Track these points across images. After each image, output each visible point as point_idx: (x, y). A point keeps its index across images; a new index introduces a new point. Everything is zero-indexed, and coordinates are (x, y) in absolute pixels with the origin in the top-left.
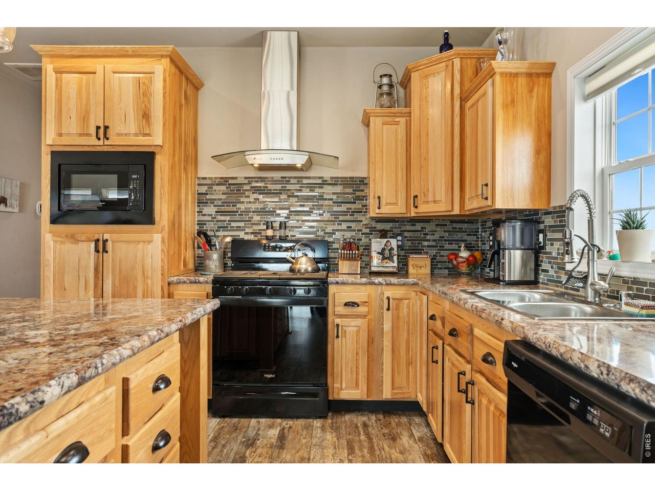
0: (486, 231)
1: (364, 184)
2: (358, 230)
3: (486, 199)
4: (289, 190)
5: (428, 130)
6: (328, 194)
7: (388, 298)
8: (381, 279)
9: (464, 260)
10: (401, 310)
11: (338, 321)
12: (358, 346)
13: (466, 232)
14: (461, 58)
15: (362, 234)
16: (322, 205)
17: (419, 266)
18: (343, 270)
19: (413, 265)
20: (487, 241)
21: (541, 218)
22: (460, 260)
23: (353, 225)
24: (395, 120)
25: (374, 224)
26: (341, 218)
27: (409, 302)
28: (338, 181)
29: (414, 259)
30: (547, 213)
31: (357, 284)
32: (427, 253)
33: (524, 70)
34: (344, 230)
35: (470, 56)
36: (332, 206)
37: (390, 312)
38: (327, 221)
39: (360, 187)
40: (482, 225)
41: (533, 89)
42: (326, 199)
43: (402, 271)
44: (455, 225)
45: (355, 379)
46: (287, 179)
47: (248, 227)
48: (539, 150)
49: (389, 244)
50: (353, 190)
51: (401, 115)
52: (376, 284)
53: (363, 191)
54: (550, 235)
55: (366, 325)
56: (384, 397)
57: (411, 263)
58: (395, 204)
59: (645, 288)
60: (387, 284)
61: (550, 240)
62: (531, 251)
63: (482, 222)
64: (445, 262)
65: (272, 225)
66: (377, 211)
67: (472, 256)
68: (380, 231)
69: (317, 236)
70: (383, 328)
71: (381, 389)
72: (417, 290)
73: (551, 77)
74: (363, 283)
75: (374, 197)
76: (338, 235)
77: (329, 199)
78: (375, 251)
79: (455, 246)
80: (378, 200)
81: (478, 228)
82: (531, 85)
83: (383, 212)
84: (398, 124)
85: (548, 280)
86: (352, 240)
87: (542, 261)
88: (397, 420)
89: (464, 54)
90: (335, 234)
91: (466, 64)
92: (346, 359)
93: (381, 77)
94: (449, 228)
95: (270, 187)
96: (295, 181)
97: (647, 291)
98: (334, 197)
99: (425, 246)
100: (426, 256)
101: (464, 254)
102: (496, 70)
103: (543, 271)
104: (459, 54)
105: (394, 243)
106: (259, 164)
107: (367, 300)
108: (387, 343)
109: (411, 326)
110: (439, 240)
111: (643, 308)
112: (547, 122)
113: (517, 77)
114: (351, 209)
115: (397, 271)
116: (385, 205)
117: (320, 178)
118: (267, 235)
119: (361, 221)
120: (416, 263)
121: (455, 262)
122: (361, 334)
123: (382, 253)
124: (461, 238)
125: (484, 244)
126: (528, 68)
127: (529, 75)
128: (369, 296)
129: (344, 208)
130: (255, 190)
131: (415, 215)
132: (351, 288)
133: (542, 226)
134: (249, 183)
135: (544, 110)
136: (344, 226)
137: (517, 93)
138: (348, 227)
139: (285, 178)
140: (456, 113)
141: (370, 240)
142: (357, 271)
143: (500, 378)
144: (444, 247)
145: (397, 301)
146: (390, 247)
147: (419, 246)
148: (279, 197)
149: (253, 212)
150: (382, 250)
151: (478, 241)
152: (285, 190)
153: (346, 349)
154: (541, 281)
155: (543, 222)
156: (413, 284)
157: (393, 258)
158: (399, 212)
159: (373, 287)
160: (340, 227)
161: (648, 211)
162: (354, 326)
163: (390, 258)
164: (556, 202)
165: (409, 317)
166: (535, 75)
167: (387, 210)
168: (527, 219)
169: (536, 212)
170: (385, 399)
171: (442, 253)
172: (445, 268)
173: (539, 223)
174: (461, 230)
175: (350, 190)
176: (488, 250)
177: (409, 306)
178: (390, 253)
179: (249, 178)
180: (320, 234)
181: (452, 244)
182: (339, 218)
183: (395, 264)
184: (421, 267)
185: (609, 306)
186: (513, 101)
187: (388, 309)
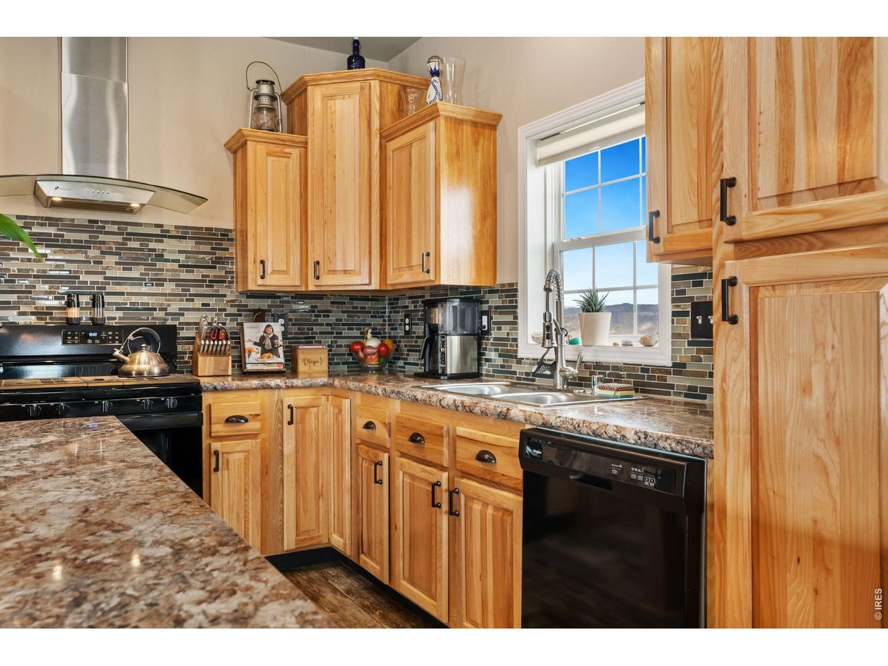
0: (398, 312)
1: (228, 240)
2: (221, 310)
3: (428, 272)
4: (104, 243)
5: (334, 172)
6: (171, 252)
7: (290, 407)
8: (279, 380)
9: (375, 351)
10: (307, 422)
11: (216, 446)
12: (246, 481)
13: (370, 312)
14: (380, 81)
15: (226, 315)
16: (162, 270)
17: (314, 360)
18: (205, 371)
19: (304, 360)
20: (400, 325)
21: (483, 297)
22: (369, 351)
23: (212, 301)
24: (285, 151)
25: (244, 301)
26: (193, 291)
27: (318, 411)
28: (188, 233)
29: (305, 352)
30: (492, 291)
31: (246, 389)
32: (319, 343)
33: (470, 118)
34: (198, 310)
35: (390, 81)
36: (177, 271)
37: (293, 426)
38: (170, 295)
39: (222, 244)
40: (389, 304)
41: (478, 141)
42: (168, 260)
43: (291, 368)
44: (356, 303)
45: (243, 529)
46: (100, 224)
47: (26, 303)
48: (485, 216)
49: (269, 330)
50: (212, 249)
51: (294, 144)
52: (272, 388)
53: (227, 249)
54: (496, 318)
55: (259, 448)
56: (285, 549)
57: (301, 356)
58: (286, 272)
59: (608, 372)
60: (287, 387)
61: (495, 323)
62: (472, 337)
63: (390, 299)
64: (344, 355)
65: (78, 299)
66: (260, 282)
67: (382, 344)
68: (255, 311)
69: (153, 319)
70: (282, 451)
71: (280, 537)
72: (326, 393)
73: (496, 130)
74: (254, 386)
75: (255, 262)
76: (189, 317)
77: (174, 261)
78: (250, 341)
79: (356, 333)
80: (261, 265)
81: (385, 308)
82: (477, 136)
83: (268, 284)
84: (289, 157)
85: (494, 371)
86: (220, 324)
87: (485, 349)
88: (305, 577)
89: (385, 77)
90: (183, 315)
91: (386, 91)
92: (229, 501)
93: (258, 82)
94: (348, 307)
95: (67, 235)
96: (115, 228)
97: (610, 375)
98: (182, 257)
99: (316, 333)
100: (321, 347)
101: (373, 343)
102: (440, 113)
103: (488, 360)
104: (378, 76)
105: (277, 328)
106: (62, 198)
107: (259, 412)
108: (289, 471)
109: (320, 443)
110: (335, 324)
111: (618, 390)
112: (492, 183)
113: (462, 124)
114: (208, 276)
115: (285, 369)
116: (272, 273)
117: (157, 226)
118: (70, 316)
119: (225, 296)
120: (308, 357)
121: (361, 354)
122: (250, 463)
123: (261, 343)
124: (363, 320)
125: (396, 329)
126: (474, 116)
127: (475, 124)
128: (262, 406)
129: (197, 274)
130: (38, 240)
131: (314, 289)
132: (235, 396)
133: (485, 307)
134: (27, 226)
135: (490, 169)
136: (198, 303)
137: (462, 144)
138: (203, 305)
139: (96, 222)
140: (375, 153)
141: (242, 324)
142: (227, 370)
143: (503, 475)
144: (341, 333)
145: (302, 410)
146: (272, 335)
147: (308, 333)
148: (86, 253)
149: (35, 276)
150: (260, 340)
151: (385, 325)
152: (96, 243)
153: (229, 487)
154: (484, 373)
155: (487, 302)
156: (322, 386)
157: (277, 351)
158: (291, 284)
159: (268, 392)
160: (190, 305)
161: (605, 293)
162: (241, 451)
163: (273, 351)
164: (503, 278)
165: (318, 431)
166: (480, 125)
167: (273, 281)
168: (464, 298)
169: (476, 289)
170: (287, 551)
171: (340, 342)
172: (343, 363)
173: (482, 302)
174: (363, 311)
175: (207, 248)
176: (401, 337)
177: (318, 416)
178: (273, 344)
179: (25, 217)
180: (158, 316)
181: (352, 329)
182: (189, 290)
183: (282, 360)
184: (315, 363)
185: (580, 393)
186: (458, 153)
187: (291, 423)
